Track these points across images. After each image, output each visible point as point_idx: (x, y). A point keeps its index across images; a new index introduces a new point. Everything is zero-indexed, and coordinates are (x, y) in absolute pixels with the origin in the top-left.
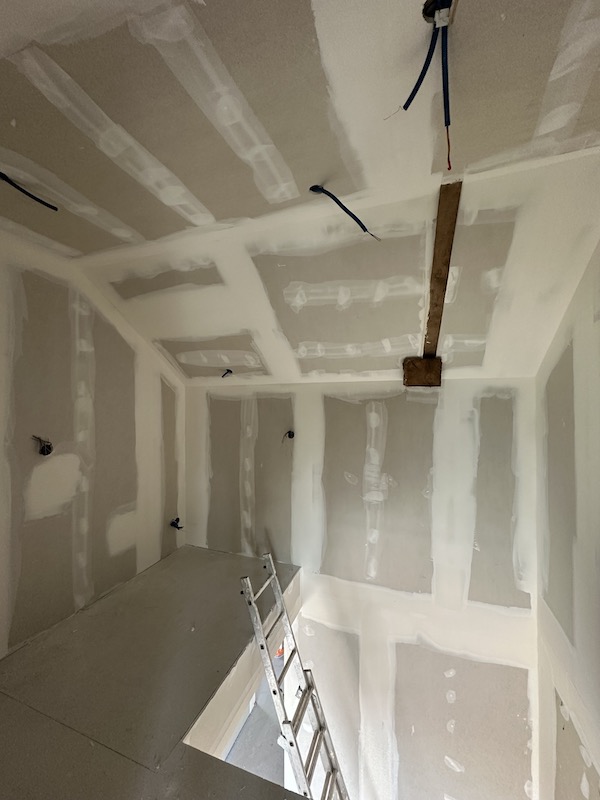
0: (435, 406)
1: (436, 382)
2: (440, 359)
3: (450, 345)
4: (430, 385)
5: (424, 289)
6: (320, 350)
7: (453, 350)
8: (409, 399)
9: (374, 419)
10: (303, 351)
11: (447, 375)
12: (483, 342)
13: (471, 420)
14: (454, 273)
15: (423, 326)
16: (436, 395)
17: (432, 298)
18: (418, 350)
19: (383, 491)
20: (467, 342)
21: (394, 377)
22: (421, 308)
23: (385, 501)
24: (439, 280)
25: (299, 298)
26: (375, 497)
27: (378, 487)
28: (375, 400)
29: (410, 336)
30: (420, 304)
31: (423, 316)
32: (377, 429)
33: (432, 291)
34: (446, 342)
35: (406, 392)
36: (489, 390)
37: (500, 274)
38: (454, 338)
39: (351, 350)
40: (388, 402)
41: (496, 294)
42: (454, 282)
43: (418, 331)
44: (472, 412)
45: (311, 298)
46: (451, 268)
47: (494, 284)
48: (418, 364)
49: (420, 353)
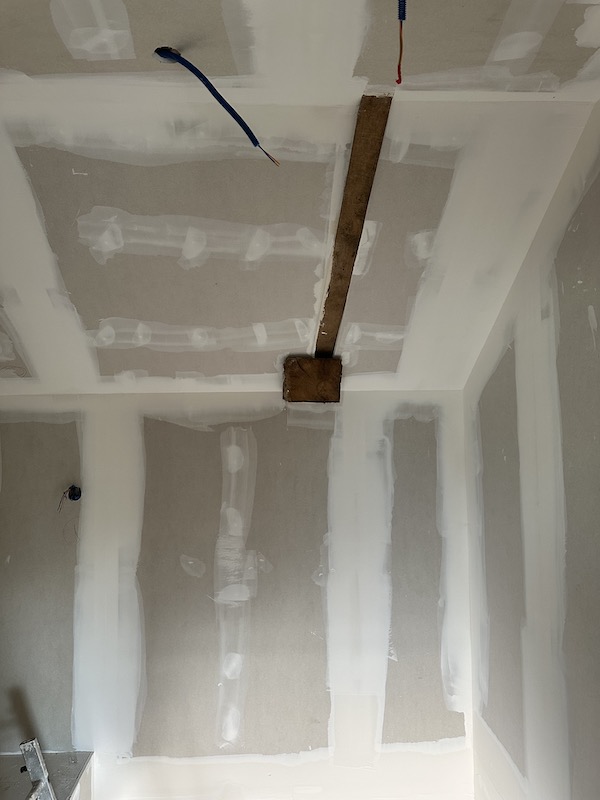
0: (330, 433)
1: (334, 395)
2: (339, 360)
3: (355, 340)
4: (324, 400)
5: (324, 249)
6: (142, 335)
7: (359, 348)
8: (290, 422)
9: (234, 458)
10: (107, 335)
11: (349, 385)
12: (399, 337)
13: (381, 454)
14: (369, 229)
15: (319, 308)
16: (330, 416)
17: (335, 266)
18: (308, 344)
19: (249, 583)
20: (379, 336)
21: (268, 385)
22: (318, 279)
23: (253, 600)
24: (348, 239)
25: (108, 239)
26: (234, 595)
27: (241, 575)
28: (236, 424)
29: (298, 322)
30: (318, 271)
31: (320, 291)
32: (239, 474)
33: (336, 255)
34: (350, 335)
35: (286, 411)
36: (405, 407)
37: (430, 240)
38: (362, 329)
39: (199, 339)
40: (257, 426)
41: (423, 268)
42: (369, 244)
43: (311, 314)
44: (383, 442)
45: (133, 240)
46: (365, 222)
47: (422, 252)
48: (307, 366)
49: (311, 350)
